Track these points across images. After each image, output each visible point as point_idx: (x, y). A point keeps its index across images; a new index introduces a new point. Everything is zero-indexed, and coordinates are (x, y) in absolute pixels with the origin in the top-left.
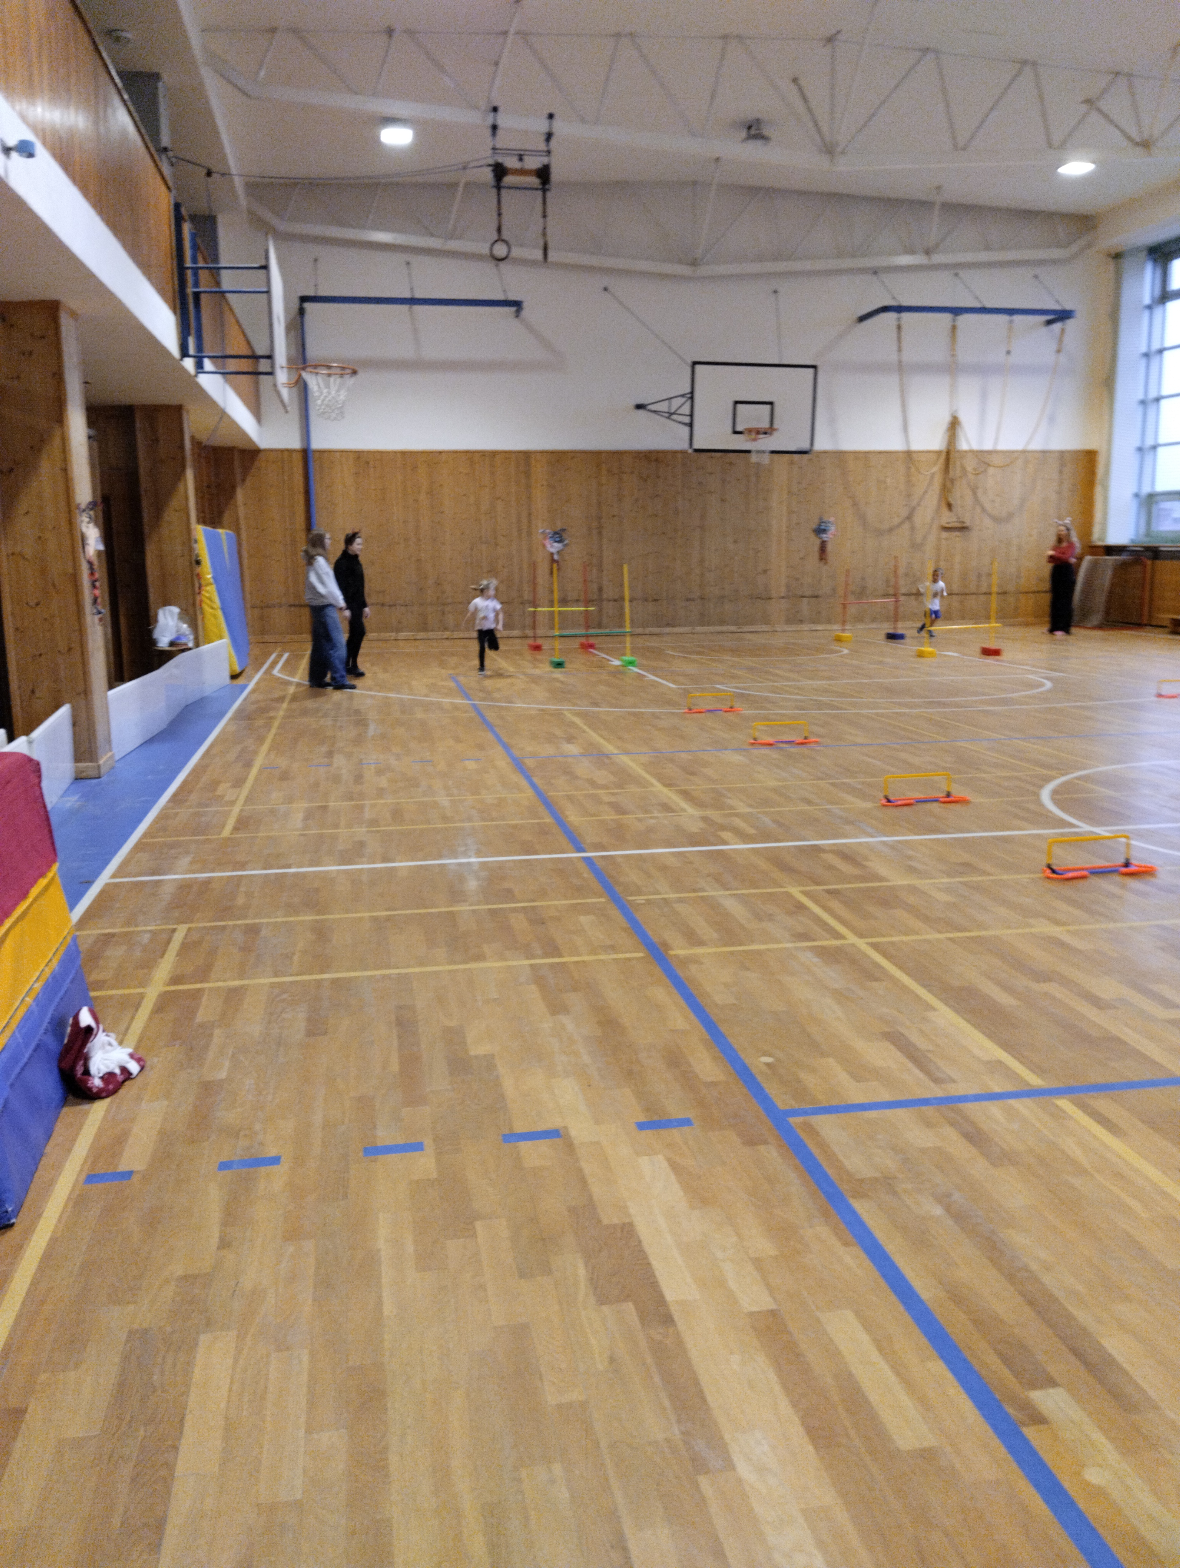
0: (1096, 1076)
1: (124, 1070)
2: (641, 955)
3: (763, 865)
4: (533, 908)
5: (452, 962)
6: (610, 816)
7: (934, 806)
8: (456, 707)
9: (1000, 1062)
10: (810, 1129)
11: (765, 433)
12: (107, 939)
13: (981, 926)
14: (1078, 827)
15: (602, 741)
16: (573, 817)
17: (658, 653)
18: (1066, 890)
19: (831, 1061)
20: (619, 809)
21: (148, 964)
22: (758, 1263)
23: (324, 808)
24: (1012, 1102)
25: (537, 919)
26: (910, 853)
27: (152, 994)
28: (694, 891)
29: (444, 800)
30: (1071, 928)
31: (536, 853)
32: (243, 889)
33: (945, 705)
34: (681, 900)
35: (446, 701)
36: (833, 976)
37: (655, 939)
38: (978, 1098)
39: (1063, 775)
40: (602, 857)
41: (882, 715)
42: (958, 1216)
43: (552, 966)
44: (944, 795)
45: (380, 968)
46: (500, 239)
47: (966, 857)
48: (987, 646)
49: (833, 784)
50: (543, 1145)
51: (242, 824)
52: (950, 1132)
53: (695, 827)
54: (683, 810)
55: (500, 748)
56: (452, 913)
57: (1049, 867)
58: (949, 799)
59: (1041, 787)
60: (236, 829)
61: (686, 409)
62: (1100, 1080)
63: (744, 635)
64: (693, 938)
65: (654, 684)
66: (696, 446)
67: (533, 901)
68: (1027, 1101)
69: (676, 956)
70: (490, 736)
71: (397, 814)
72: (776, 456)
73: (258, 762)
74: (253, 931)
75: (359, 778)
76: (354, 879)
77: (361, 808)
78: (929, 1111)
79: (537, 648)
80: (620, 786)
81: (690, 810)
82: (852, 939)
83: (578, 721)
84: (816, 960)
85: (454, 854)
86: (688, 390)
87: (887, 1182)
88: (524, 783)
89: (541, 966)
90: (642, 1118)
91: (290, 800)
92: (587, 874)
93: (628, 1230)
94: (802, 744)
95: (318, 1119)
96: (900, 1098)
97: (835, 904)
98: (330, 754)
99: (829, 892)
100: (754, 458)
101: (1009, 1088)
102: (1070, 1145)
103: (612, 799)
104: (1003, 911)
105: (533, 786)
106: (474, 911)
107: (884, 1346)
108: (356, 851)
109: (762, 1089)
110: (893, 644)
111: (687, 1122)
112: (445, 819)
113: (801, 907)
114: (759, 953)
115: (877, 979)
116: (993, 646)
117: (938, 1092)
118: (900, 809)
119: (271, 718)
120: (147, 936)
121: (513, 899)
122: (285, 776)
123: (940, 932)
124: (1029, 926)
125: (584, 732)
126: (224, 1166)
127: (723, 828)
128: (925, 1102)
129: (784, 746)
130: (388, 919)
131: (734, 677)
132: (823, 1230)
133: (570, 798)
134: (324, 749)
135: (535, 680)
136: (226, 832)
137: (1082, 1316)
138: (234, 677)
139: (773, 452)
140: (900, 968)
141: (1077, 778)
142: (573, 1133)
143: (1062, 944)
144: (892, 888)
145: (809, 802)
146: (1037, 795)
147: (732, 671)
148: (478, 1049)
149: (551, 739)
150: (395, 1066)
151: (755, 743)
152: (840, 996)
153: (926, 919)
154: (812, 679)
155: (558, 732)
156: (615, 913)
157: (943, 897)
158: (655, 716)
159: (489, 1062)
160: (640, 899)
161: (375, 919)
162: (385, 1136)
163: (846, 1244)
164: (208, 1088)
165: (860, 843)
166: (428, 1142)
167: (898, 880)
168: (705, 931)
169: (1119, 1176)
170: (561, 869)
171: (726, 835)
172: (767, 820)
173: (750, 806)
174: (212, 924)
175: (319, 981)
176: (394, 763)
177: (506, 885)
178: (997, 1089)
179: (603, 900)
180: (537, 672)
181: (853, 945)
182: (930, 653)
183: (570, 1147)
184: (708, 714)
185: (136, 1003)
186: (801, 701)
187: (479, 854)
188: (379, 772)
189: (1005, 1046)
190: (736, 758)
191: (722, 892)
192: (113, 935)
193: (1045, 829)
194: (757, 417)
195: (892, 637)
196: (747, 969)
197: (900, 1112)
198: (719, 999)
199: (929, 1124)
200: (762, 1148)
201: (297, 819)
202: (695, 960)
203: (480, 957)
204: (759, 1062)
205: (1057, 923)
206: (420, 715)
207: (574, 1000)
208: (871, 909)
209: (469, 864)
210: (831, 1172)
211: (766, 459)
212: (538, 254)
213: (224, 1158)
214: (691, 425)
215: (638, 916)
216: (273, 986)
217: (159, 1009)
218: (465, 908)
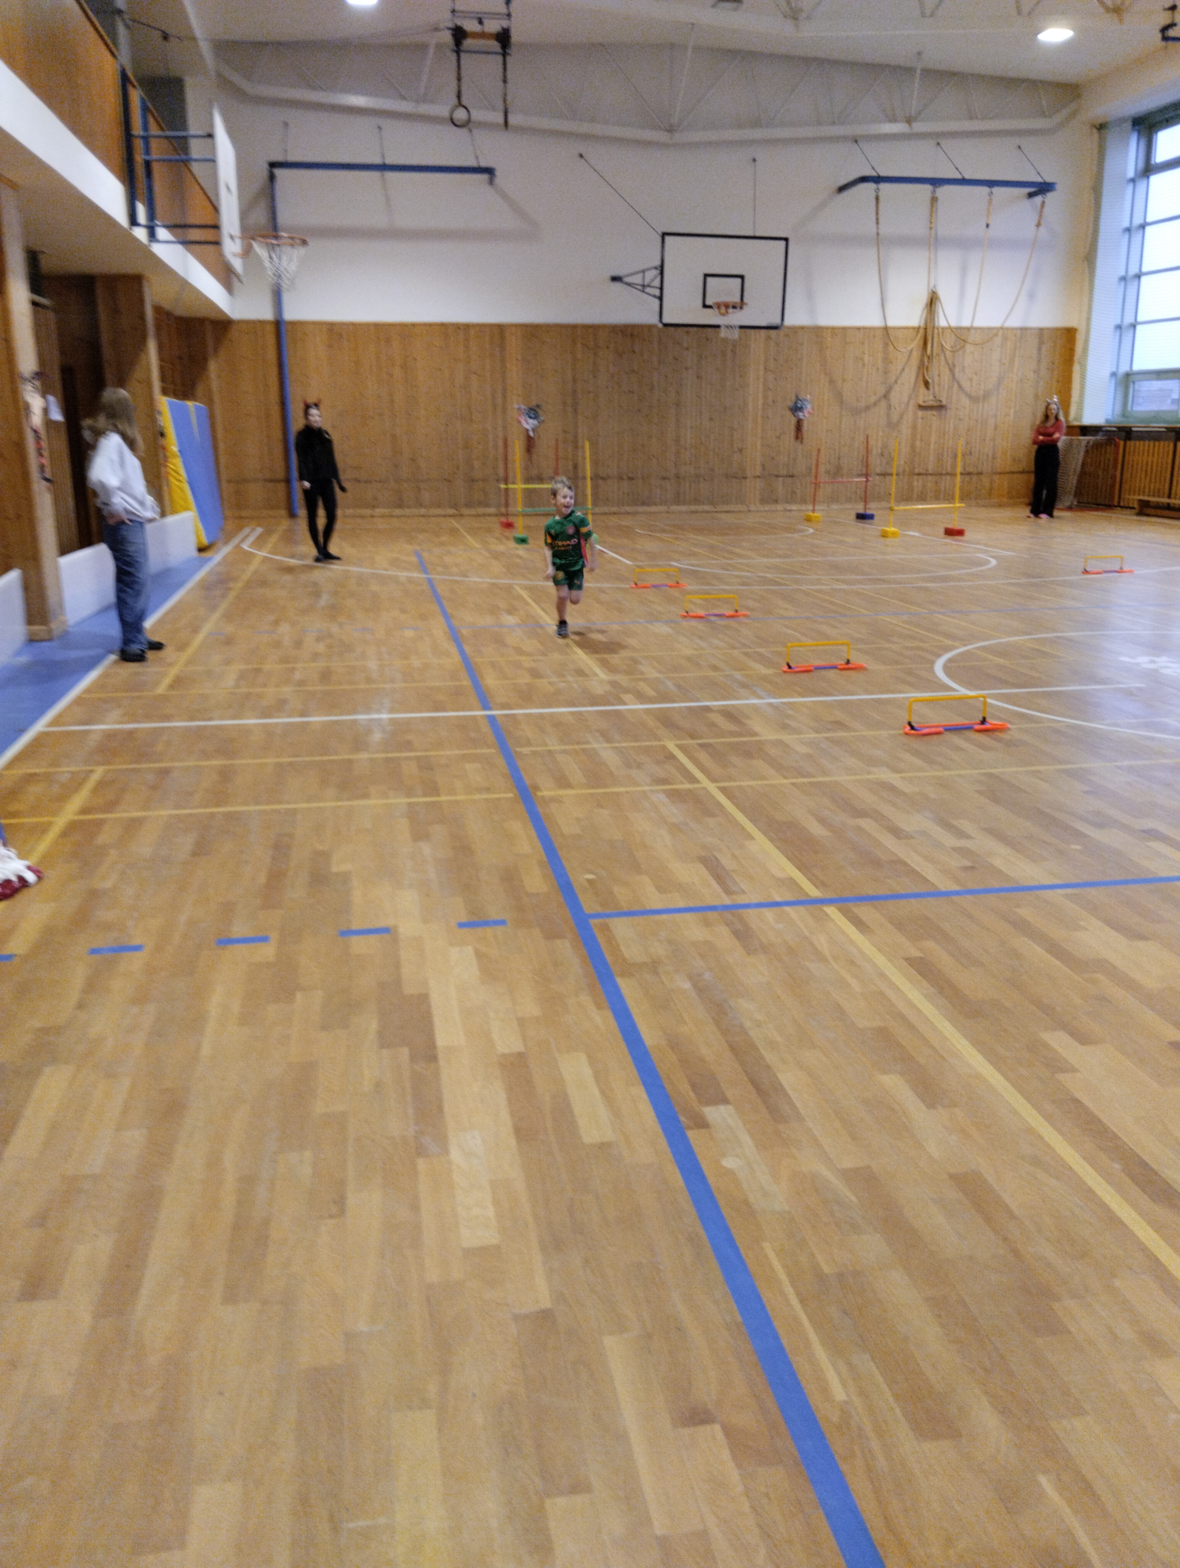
0: (870, 890)
1: (21, 879)
2: (511, 795)
3: (651, 722)
4: (426, 757)
5: (338, 799)
6: (524, 679)
7: (831, 674)
8: (410, 580)
9: (791, 879)
10: (606, 928)
11: (734, 307)
12: (31, 778)
13: (825, 773)
14: (954, 690)
15: (542, 613)
16: (490, 680)
17: (627, 532)
18: (918, 744)
19: (646, 879)
20: (535, 674)
21: (63, 798)
22: (522, 1022)
23: (258, 671)
24: (787, 909)
25: (426, 765)
26: (791, 712)
27: (60, 822)
28: (578, 743)
29: (373, 665)
30: (906, 775)
31: (445, 710)
32: (165, 738)
33: (884, 581)
34: (564, 752)
35: (403, 575)
36: (674, 812)
37: (528, 782)
38: (760, 905)
39: (965, 645)
40: (506, 716)
41: (819, 591)
42: (701, 989)
43: (427, 804)
44: (843, 662)
45: (271, 803)
46: (460, 104)
47: (840, 716)
48: (950, 526)
49: (746, 654)
50: (373, 939)
51: (178, 682)
52: (724, 930)
53: (599, 690)
54: (596, 675)
55: (441, 619)
56: (350, 761)
57: (910, 724)
58: (848, 666)
59: (939, 656)
60: (171, 687)
61: (657, 283)
62: (871, 893)
63: (719, 515)
64: (563, 782)
65: (612, 561)
66: (667, 319)
67: (426, 750)
68: (801, 909)
69: (543, 797)
70: (436, 608)
71: (326, 676)
72: (743, 330)
73: (207, 628)
74: (165, 772)
75: (298, 644)
76: (268, 731)
77: (293, 670)
78: (712, 915)
79: (509, 525)
80: (543, 654)
81: (602, 674)
82: (705, 782)
83: (525, 594)
84: (666, 800)
85: (368, 710)
86: (658, 263)
87: (654, 966)
88: (454, 650)
89: (418, 804)
90: (464, 919)
91: (228, 662)
92: (486, 728)
93: (423, 999)
94: (732, 617)
95: (183, 918)
96: (691, 904)
97: (703, 757)
98: (277, 623)
99: (700, 745)
100: (723, 333)
101: (789, 897)
102: (822, 942)
103: (533, 665)
104: (852, 762)
105: (462, 652)
106: (371, 760)
107: (600, 1076)
108: (279, 707)
109: (577, 898)
110: (861, 525)
111: (503, 922)
112: (369, 680)
113: (671, 757)
114: (617, 794)
115: (713, 815)
116: (956, 526)
117: (727, 901)
118: (798, 675)
119: (230, 589)
120: (67, 776)
121: (412, 750)
122: (229, 641)
123: (786, 778)
124: (869, 773)
125: (528, 604)
126: (94, 951)
127: (627, 691)
128: (713, 908)
129: (713, 618)
130: (291, 764)
131: (693, 554)
132: (585, 999)
133: (493, 665)
134: (272, 618)
135: (496, 556)
136: (161, 690)
137: (770, 1057)
138: (201, 550)
139: (741, 327)
140: (737, 806)
141: (978, 648)
142: (401, 930)
143: (892, 788)
144: (760, 742)
145: (715, 668)
146: (933, 663)
147: (692, 548)
148: (338, 866)
149: (494, 611)
150: (262, 879)
151: (687, 616)
152: (675, 829)
153: (780, 768)
154: (767, 556)
155: (502, 605)
156: (501, 762)
157: (803, 750)
158: (601, 591)
159: (345, 878)
160: (526, 750)
161: (279, 765)
162: (239, 929)
163: (599, 1007)
164: (93, 894)
165: (748, 705)
166: (274, 936)
167: (767, 734)
168: (575, 774)
169: (852, 963)
170: (463, 725)
171: (626, 697)
172: (670, 684)
173: (660, 672)
174: (130, 766)
175: (213, 815)
176: (335, 629)
177: (409, 737)
178: (778, 899)
179: (493, 751)
180: (501, 548)
181: (705, 789)
182: (894, 533)
183: (395, 940)
184: (654, 589)
185: (43, 829)
186: (747, 577)
187: (392, 710)
188: (318, 639)
189: (802, 867)
190: (663, 629)
191: (606, 745)
192: (35, 774)
193: (925, 692)
194: (728, 290)
195: (862, 517)
196: (602, 807)
197: (687, 916)
198: (566, 830)
199: (707, 924)
200: (558, 942)
201: (230, 680)
202: (558, 800)
203: (366, 796)
204: (580, 878)
205: (895, 770)
206: (374, 588)
207: (439, 831)
208: (734, 759)
209: (380, 720)
210: (609, 958)
211: (736, 334)
212: (500, 119)
213: (95, 946)
214: (661, 298)
215: (520, 763)
216: (171, 816)
217: (65, 833)
218: (364, 756)
